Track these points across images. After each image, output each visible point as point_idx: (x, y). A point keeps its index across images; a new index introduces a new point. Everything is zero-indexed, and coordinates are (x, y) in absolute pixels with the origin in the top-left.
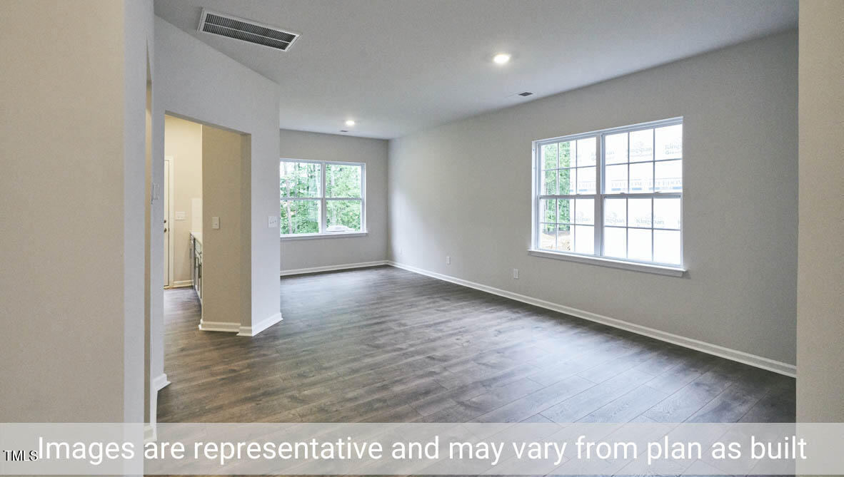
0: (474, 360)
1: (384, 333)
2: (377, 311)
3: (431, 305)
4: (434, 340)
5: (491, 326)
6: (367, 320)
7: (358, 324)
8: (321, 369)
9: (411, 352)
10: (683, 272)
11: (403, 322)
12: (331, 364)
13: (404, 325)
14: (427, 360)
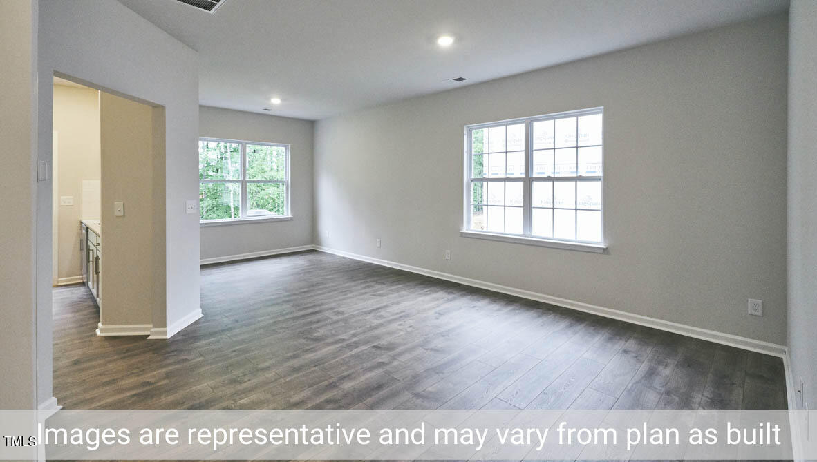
0: (422, 346)
1: (320, 324)
2: (309, 300)
3: (367, 290)
4: (376, 327)
5: (430, 309)
6: (301, 310)
7: (291, 316)
8: (255, 372)
9: (355, 342)
10: (604, 249)
11: (340, 309)
12: (267, 364)
13: (342, 313)
14: (374, 350)
